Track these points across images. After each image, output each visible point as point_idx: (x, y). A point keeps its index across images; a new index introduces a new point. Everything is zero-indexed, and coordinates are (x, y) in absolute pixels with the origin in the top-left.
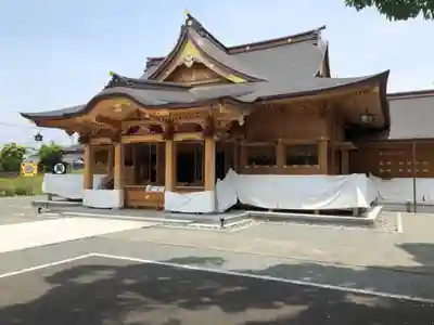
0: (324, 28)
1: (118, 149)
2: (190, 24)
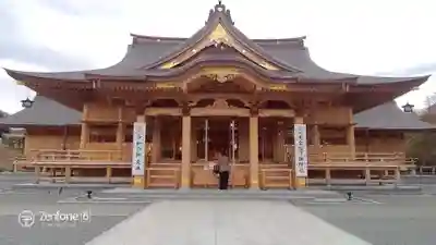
0: (305, 38)
1: (187, 122)
2: (220, 9)
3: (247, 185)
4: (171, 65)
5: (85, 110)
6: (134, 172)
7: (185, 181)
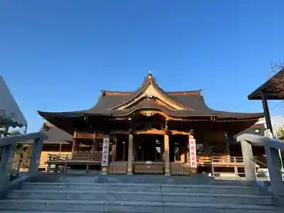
0: (201, 90)
2: (150, 77)
3: (164, 173)
4: (123, 107)
5: (75, 133)
6: (103, 165)
7: (130, 170)
